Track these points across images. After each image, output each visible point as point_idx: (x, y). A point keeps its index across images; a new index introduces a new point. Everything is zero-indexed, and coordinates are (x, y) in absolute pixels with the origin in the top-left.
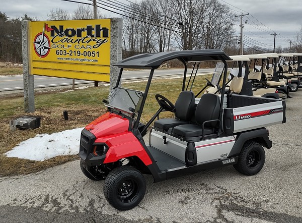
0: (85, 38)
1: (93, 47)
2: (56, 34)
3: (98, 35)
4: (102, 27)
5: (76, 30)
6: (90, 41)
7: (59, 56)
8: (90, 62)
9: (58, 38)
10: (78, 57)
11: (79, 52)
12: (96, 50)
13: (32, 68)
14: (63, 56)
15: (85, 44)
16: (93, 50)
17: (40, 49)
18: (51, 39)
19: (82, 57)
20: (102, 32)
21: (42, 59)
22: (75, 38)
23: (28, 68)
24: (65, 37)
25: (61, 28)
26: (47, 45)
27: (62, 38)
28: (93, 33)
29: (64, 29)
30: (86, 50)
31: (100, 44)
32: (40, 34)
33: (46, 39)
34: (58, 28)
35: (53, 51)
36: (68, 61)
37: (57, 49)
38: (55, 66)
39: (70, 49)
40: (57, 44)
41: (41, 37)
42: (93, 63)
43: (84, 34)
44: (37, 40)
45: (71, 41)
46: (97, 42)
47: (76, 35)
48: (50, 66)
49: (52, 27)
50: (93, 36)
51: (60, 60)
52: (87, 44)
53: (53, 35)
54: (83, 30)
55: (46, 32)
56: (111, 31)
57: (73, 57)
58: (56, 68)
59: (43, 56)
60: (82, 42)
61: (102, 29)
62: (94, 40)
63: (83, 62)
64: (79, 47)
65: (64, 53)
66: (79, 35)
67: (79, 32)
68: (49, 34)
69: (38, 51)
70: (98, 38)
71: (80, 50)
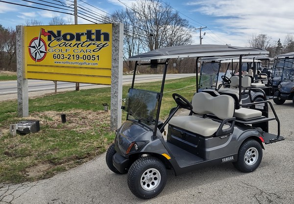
0: (84, 42)
1: (93, 51)
2: (53, 38)
3: (98, 39)
5: (75, 34)
6: (89, 45)
7: (57, 60)
8: (90, 66)
9: (55, 43)
10: (77, 61)
11: (77, 56)
12: (96, 54)
13: (26, 72)
14: (60, 60)
15: (85, 49)
16: (93, 53)
17: (36, 53)
18: (47, 43)
19: (81, 60)
20: (102, 37)
21: (38, 63)
22: (74, 42)
23: (23, 72)
24: (63, 41)
25: (59, 32)
26: (43, 49)
27: (60, 43)
28: (94, 37)
29: (62, 34)
30: (85, 54)
31: (101, 48)
32: (36, 38)
33: (42, 43)
34: (56, 33)
35: (50, 55)
36: (66, 65)
37: (54, 53)
38: (53, 70)
39: (68, 53)
40: (54, 48)
41: (37, 42)
42: (93, 66)
43: (84, 38)
44: (33, 45)
45: (70, 45)
46: (98, 46)
47: (75, 40)
48: (46, 70)
49: (49, 32)
50: (93, 40)
51: (57, 64)
52: (87, 48)
53: (49, 39)
54: (82, 34)
55: (42, 37)
56: (113, 35)
57: (72, 60)
58: (53, 71)
59: (39, 60)
60: (81, 46)
61: (103, 34)
62: (94, 44)
63: (82, 66)
64: (78, 51)
65: (61, 57)
66: (78, 39)
67: (78, 37)
68: (45, 38)
69: (34, 55)
70: (98, 43)
71: (79, 53)
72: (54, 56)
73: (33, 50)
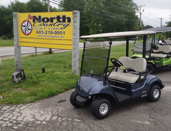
0: (55, 23)
1: (61, 29)
2: (36, 21)
3: (64, 21)
5: (50, 18)
6: (59, 25)
7: (39, 34)
8: (59, 38)
9: (37, 24)
10: (51, 35)
11: (51, 32)
12: (63, 31)
13: (20, 42)
14: (41, 34)
15: (56, 27)
16: (61, 30)
17: (26, 30)
18: (33, 24)
19: (53, 35)
20: (67, 20)
21: (27, 36)
22: (49, 23)
23: (18, 42)
24: (42, 22)
25: (40, 17)
27: (40, 23)
28: (61, 20)
29: (42, 18)
30: (56, 30)
31: (66, 27)
32: (25, 21)
33: (29, 24)
34: (38, 17)
35: (34, 31)
36: (44, 37)
37: (37, 30)
38: (36, 41)
39: (46, 30)
40: (37, 27)
41: (26, 23)
42: (61, 38)
43: (55, 21)
44: (24, 25)
45: (46, 25)
46: (64, 26)
48: (32, 40)
49: (34, 17)
50: (61, 22)
51: (38, 37)
53: (34, 21)
54: (54, 18)
55: (29, 20)
56: (73, 19)
57: (48, 34)
60: (54, 26)
61: (67, 18)
62: (61, 24)
63: (54, 38)
64: (52, 28)
65: (41, 32)
66: (52, 21)
68: (31, 21)
69: (24, 31)
70: (64, 23)
71: (52, 30)
72: (37, 32)
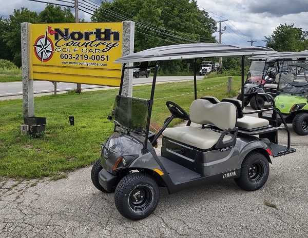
0: (93, 42)
1: (103, 51)
2: (60, 37)
3: (108, 38)
4: (112, 30)
5: (83, 33)
6: (99, 44)
7: (64, 60)
8: (99, 67)
9: (62, 42)
10: (86, 61)
11: (86, 56)
12: (105, 54)
13: (32, 72)
14: (68, 60)
15: (94, 48)
16: (102, 53)
17: (42, 53)
18: (54, 42)
19: (90, 61)
20: (112, 36)
21: (44, 63)
22: (82, 41)
23: (28, 72)
24: (70, 40)
25: (67, 31)
26: (49, 48)
27: (67, 42)
28: (103, 36)
29: (70, 32)
30: (94, 54)
31: (110, 48)
32: (42, 37)
33: (48, 42)
34: (63, 31)
35: (57, 55)
36: (74, 65)
37: (62, 52)
38: (60, 71)
39: (76, 53)
40: (61, 48)
41: (43, 40)
42: (102, 67)
43: (93, 37)
44: (39, 43)
45: (78, 45)
46: (107, 46)
47: (83, 39)
48: (53, 70)
49: (56, 30)
50: (102, 39)
51: (64, 65)
52: (96, 48)
53: (56, 38)
54: (91, 33)
55: (49, 35)
56: (124, 35)
57: (80, 60)
58: (60, 72)
59: (45, 60)
60: (90, 45)
61: (112, 33)
62: (103, 44)
63: (91, 66)
64: (87, 50)
65: (69, 56)
66: (87, 38)
67: (87, 36)
68: (52, 37)
69: (40, 54)
70: (108, 42)
71: (87, 53)
72: (61, 56)
73: (38, 49)
